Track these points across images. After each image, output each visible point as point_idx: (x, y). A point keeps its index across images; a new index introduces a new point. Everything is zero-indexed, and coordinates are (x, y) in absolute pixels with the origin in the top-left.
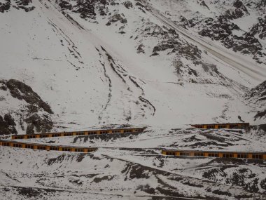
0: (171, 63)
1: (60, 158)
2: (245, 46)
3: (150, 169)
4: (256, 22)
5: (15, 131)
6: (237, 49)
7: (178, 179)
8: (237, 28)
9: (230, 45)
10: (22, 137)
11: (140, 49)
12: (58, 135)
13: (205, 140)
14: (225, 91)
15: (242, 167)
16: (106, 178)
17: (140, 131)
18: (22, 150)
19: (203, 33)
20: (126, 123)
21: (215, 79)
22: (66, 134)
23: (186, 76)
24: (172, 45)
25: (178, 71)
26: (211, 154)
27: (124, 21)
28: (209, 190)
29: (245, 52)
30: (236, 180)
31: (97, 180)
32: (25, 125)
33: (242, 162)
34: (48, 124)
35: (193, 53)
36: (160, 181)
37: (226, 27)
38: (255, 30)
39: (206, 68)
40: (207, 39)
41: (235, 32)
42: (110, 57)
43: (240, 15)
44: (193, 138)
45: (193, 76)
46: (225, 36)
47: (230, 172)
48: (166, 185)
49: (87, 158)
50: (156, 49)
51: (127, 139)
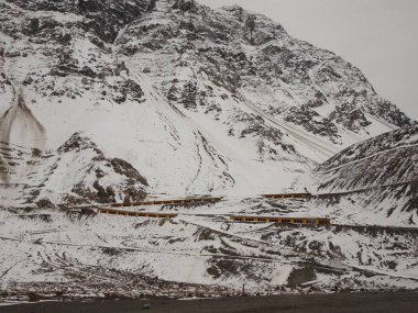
0: (255, 143)
1: (146, 223)
2: (324, 129)
3: (217, 232)
5: (114, 201)
6: (316, 132)
7: (238, 241)
8: (316, 114)
9: (311, 129)
10: (119, 205)
11: (230, 132)
12: (149, 203)
13: (269, 207)
14: (300, 166)
15: (296, 230)
16: (179, 240)
17: (218, 200)
18: (115, 217)
19: (288, 119)
21: (292, 156)
22: (156, 203)
23: (267, 155)
25: (261, 150)
26: (271, 220)
27: (219, 110)
28: (263, 251)
29: (323, 135)
30: (289, 242)
31: (172, 242)
32: (123, 196)
33: (296, 227)
34: (142, 195)
35: (274, 135)
36: (223, 242)
37: (307, 114)
38: (333, 116)
39: (284, 148)
40: (291, 124)
41: (315, 118)
42: (204, 139)
43: (320, 104)
44: (260, 206)
45: (273, 155)
46: (306, 121)
47: (284, 235)
48: (227, 246)
49: (167, 223)
50: (244, 132)
51: (205, 207)
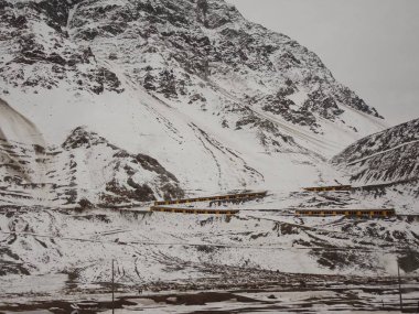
0: (254, 136)
1: (211, 220)
2: (302, 119)
4: (307, 98)
5: (154, 199)
6: (296, 121)
7: (325, 234)
8: (292, 103)
9: (289, 118)
10: (163, 203)
11: (224, 124)
12: (194, 200)
16: (261, 235)
17: (262, 195)
18: (174, 214)
19: (266, 109)
20: (243, 188)
21: (295, 149)
22: (201, 200)
23: (271, 147)
24: (253, 120)
25: (264, 143)
27: (204, 100)
28: (355, 242)
29: (303, 124)
31: (254, 237)
32: (162, 193)
34: (181, 193)
35: (269, 126)
36: (310, 236)
37: (284, 103)
38: (307, 104)
39: (285, 139)
40: (269, 113)
41: (291, 107)
42: (202, 132)
43: (292, 92)
44: (314, 200)
45: (277, 147)
46: (284, 111)
48: (317, 239)
49: (233, 219)
50: (239, 123)
51: (254, 202)
